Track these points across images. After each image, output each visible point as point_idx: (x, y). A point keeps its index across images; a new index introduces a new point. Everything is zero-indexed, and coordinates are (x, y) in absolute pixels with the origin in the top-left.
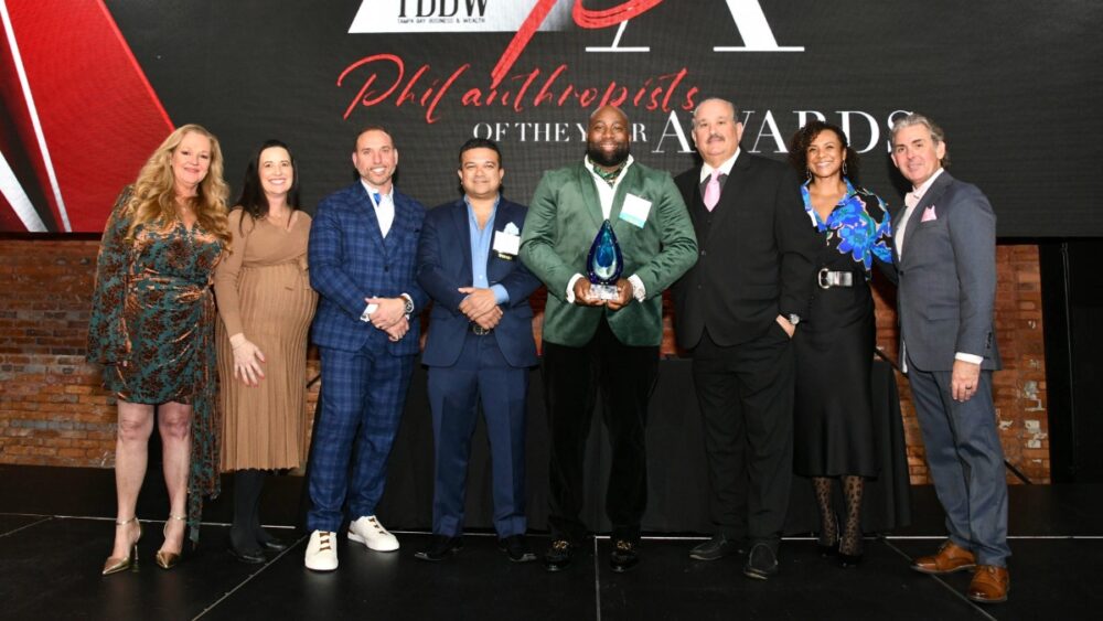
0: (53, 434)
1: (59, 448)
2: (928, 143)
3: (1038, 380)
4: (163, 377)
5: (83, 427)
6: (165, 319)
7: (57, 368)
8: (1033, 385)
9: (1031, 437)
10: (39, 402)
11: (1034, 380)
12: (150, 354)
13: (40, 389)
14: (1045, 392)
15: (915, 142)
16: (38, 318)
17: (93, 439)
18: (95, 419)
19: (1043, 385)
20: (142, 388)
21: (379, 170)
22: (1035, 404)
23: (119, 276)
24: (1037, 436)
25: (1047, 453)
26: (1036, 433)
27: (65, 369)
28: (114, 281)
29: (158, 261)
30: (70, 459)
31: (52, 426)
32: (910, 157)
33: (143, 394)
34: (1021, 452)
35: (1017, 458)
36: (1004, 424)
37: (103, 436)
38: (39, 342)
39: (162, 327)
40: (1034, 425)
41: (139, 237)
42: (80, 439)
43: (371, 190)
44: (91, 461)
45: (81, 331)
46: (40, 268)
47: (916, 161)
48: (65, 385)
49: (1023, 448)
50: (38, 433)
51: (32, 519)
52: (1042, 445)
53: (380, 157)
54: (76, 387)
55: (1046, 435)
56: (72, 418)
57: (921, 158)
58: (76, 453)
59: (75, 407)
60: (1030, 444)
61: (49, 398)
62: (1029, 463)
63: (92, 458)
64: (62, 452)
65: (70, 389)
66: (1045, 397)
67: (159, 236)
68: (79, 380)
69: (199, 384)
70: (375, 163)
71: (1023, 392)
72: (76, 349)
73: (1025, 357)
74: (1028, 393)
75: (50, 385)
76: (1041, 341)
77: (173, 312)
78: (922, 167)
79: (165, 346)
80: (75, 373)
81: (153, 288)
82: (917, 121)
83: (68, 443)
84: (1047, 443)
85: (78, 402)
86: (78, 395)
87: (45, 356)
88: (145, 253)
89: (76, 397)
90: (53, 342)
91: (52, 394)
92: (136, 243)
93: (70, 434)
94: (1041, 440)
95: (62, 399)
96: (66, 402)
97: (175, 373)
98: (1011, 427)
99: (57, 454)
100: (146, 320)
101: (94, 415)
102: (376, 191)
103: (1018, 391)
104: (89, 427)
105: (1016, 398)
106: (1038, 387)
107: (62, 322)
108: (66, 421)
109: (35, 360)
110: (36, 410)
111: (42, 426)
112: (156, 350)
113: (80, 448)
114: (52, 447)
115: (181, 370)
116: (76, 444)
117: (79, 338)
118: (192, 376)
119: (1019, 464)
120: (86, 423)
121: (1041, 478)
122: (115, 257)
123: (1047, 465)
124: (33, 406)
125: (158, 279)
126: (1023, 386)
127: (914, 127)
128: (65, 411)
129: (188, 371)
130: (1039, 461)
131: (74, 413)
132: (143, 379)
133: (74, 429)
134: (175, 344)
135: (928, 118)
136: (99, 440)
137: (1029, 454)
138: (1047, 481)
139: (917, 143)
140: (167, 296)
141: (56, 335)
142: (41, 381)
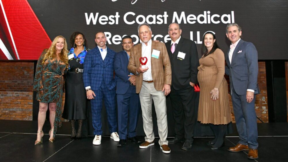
0: (14, 112)
1: (16, 115)
2: (238, 31)
3: (265, 96)
4: (49, 97)
5: (22, 110)
6: (50, 83)
7: (15, 95)
8: (264, 97)
9: (263, 111)
10: (11, 104)
11: (264, 96)
12: (47, 91)
13: (11, 100)
14: (267, 99)
15: (234, 31)
16: (10, 82)
17: (24, 113)
18: (25, 108)
19: (267, 97)
20: (44, 99)
21: (102, 43)
22: (264, 102)
23: (41, 71)
24: (265, 111)
25: (267, 115)
26: (265, 110)
27: (17, 95)
28: (40, 72)
29: (50, 68)
30: (19, 118)
31: (14, 110)
32: (233, 35)
33: (45, 100)
34: (261, 114)
35: (260, 116)
36: (257, 107)
37: (27, 112)
38: (10, 88)
39: (50, 84)
40: (264, 108)
41: (46, 62)
42: (21, 113)
43: (100, 48)
44: (24, 119)
45: (21, 85)
46: (11, 69)
47: (234, 36)
48: (17, 99)
49: (262, 113)
50: (10, 112)
51: (7, 134)
52: (266, 113)
53: (102, 39)
54: (20, 100)
55: (267, 110)
56: (19, 108)
57: (236, 35)
58: (20, 117)
59: (20, 105)
60: (263, 112)
61: (13, 103)
62: (263, 117)
63: (24, 118)
64: (17, 116)
65: (18, 100)
66: (267, 101)
67: (50, 62)
68: (21, 98)
69: (58, 99)
70: (100, 41)
71: (261, 99)
72: (20, 90)
73: (262, 90)
74: (263, 100)
75: (13, 99)
76: (266, 86)
77: (52, 81)
78: (235, 38)
79: (50, 89)
80: (20, 96)
81: (48, 75)
82: (235, 25)
83: (18, 114)
84: (267, 112)
85: (20, 104)
86: (21, 102)
87: (12, 92)
88: (47, 66)
89: (20, 102)
90: (14, 88)
91: (14, 102)
92: (45, 63)
93: (18, 112)
94: (266, 111)
95: (16, 103)
96: (17, 104)
97: (53, 96)
98: (258, 108)
99: (15, 117)
100: (46, 82)
101: (24, 107)
102: (101, 48)
103: (260, 99)
104: (23, 110)
105: (259, 101)
106: (265, 98)
107: (16, 83)
108: (17, 109)
109: (9, 93)
110: (10, 106)
111: (11, 110)
112: (48, 90)
113: (21, 115)
114: (14, 115)
115: (54, 95)
116: (20, 114)
117: (21, 87)
118: (57, 97)
119: (260, 118)
120: (22, 109)
121: (266, 121)
122: (40, 66)
123: (268, 118)
124: (9, 105)
125: (49, 72)
126: (261, 98)
127: (234, 27)
128: (17, 106)
129: (56, 96)
130: (266, 117)
131: (19, 106)
132: (45, 97)
133: (19, 110)
134: (52, 89)
135: (237, 24)
136: (26, 113)
137: (263, 115)
138: (267, 122)
139: (235, 31)
140: (51, 77)
141: (15, 86)
142: (11, 98)
